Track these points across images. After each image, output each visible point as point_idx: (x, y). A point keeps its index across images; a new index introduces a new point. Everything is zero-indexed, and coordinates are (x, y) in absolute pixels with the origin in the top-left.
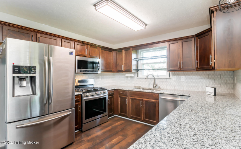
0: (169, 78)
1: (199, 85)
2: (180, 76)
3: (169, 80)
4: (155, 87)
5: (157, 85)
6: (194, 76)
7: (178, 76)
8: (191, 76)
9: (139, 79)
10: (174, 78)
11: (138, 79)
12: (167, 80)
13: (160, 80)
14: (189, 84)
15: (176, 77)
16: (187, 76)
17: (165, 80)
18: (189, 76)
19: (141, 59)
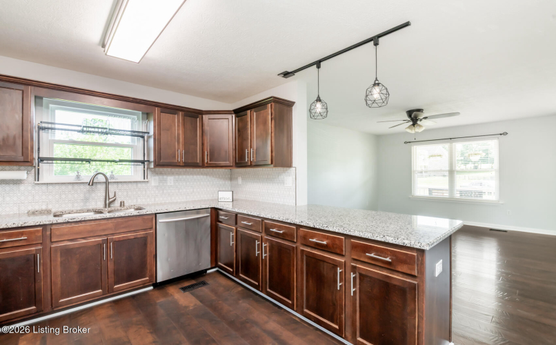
0: (143, 180)
1: (195, 190)
2: (165, 177)
3: (144, 185)
4: (110, 203)
5: (115, 200)
6: (188, 177)
7: (161, 177)
8: (184, 177)
9: (44, 187)
10: (154, 180)
11: (37, 187)
12: (139, 185)
13: (120, 185)
14: (181, 191)
15: (157, 177)
16: (177, 177)
17: (135, 185)
18: (181, 177)
19: (50, 126)
